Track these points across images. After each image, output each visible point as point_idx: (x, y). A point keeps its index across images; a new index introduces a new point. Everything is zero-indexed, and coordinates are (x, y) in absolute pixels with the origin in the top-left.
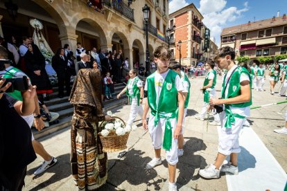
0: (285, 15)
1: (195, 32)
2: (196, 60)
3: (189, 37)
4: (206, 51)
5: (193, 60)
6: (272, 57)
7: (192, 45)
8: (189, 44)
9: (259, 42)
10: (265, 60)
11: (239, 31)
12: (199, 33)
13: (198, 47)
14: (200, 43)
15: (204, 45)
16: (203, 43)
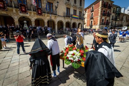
1: (104, 11)
2: (104, 26)
3: (99, 14)
5: (102, 26)
7: (101, 18)
8: (99, 18)
12: (109, 11)
13: (108, 19)
14: (110, 16)
15: (114, 17)
16: (113, 16)
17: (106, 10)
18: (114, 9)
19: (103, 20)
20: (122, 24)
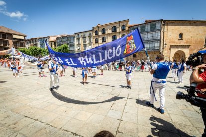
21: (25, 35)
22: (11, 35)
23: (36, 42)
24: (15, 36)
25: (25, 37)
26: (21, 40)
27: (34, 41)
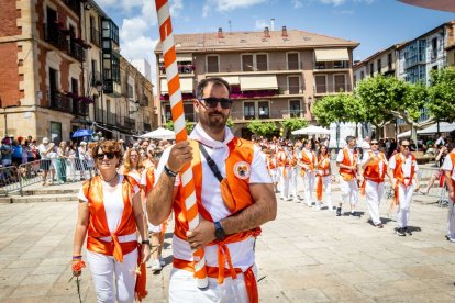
0: (284, 29)
1: (51, 13)
2: (66, 120)
3: (26, 25)
4: (109, 91)
5: (52, 116)
6: (277, 123)
7: (41, 58)
8: (27, 54)
9: (248, 83)
10: (264, 129)
11: (200, 47)
12: (75, 25)
13: (74, 71)
14: (81, 59)
15: (98, 69)
16: (93, 62)
17: (58, 6)
18: (92, 19)
19: (53, 72)
20: (131, 116)
21: (353, 41)
22: (310, 51)
23: (390, 65)
24: (321, 56)
25: (350, 49)
26: (338, 64)
27: (385, 60)
